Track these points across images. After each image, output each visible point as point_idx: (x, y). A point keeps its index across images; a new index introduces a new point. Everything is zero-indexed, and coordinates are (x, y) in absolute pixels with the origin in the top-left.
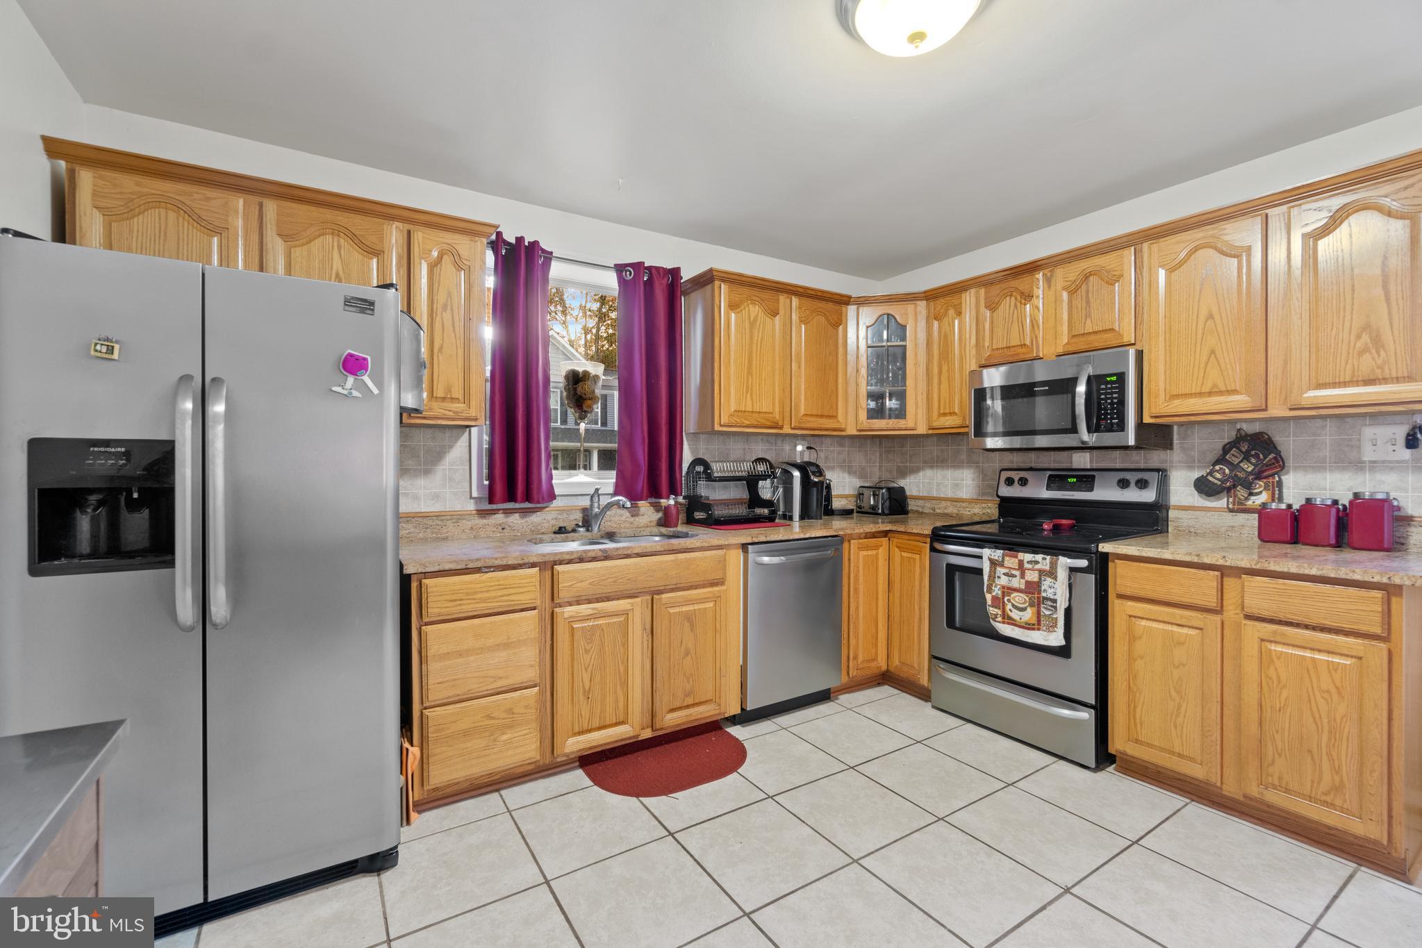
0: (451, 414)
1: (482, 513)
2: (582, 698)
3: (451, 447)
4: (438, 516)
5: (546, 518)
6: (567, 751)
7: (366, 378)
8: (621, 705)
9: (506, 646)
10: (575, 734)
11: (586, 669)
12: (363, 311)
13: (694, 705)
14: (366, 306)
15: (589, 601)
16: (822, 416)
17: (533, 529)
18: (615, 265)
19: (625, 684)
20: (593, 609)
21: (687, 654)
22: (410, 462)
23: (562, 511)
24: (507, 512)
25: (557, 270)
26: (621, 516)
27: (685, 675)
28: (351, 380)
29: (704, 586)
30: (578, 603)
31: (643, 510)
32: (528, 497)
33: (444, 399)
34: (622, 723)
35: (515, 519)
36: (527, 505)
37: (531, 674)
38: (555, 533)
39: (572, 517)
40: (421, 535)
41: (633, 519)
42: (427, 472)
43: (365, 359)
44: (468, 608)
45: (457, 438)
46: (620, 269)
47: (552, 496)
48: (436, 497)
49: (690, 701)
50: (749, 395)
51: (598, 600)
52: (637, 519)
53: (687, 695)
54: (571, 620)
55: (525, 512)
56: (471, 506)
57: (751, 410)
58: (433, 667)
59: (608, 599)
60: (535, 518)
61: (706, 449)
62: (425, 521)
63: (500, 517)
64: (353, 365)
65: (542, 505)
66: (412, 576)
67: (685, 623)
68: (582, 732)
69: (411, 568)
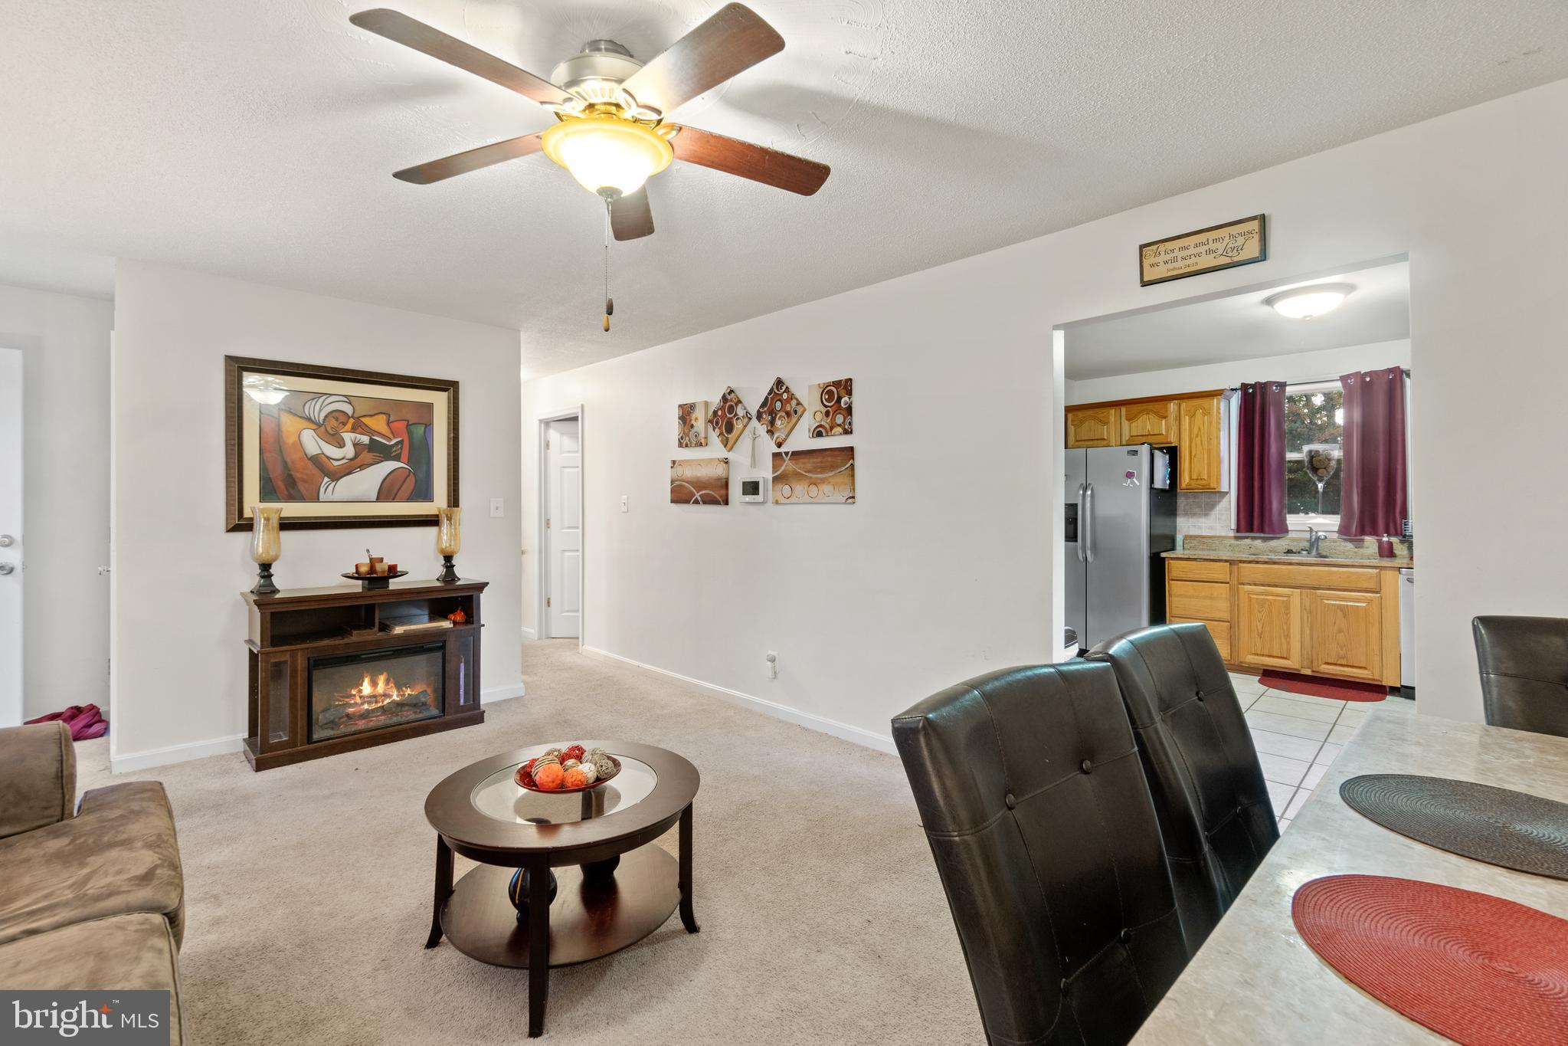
0: (1200, 486)
1: (1236, 538)
2: (1256, 636)
3: (1219, 502)
4: (1210, 537)
5: (1280, 544)
6: (1247, 660)
7: (1134, 479)
8: (1285, 647)
9: (1211, 598)
10: (1253, 654)
11: (1259, 621)
12: (1134, 455)
13: (1348, 666)
14: (1135, 453)
15: (1263, 585)
17: (1271, 547)
18: (1341, 377)
19: (1287, 636)
20: (1263, 589)
21: (1340, 631)
22: (1197, 510)
23: (1293, 540)
24: (1253, 538)
25: (1291, 390)
26: (1345, 547)
27: (1338, 644)
28: (1129, 480)
29: (1359, 591)
30: (1256, 585)
31: (1366, 544)
32: (1262, 530)
33: (1197, 479)
34: (1286, 658)
35: (1258, 543)
36: (1262, 535)
37: (1226, 616)
38: (1287, 551)
39: (1301, 545)
40: (1201, 547)
41: (1356, 550)
42: (1206, 515)
43: (1134, 472)
44: (1191, 576)
45: (1224, 497)
46: (1344, 379)
47: (1287, 531)
48: (1211, 528)
49: (1342, 662)
51: (1269, 586)
52: (1361, 550)
53: (1342, 658)
54: (1249, 593)
55: (1265, 539)
56: (1232, 534)
58: (1174, 599)
59: (1276, 586)
60: (1273, 543)
62: (1203, 540)
63: (1248, 541)
64: (1130, 475)
65: (1278, 536)
66: (1164, 558)
67: (1339, 611)
68: (1257, 655)
69: (1163, 555)
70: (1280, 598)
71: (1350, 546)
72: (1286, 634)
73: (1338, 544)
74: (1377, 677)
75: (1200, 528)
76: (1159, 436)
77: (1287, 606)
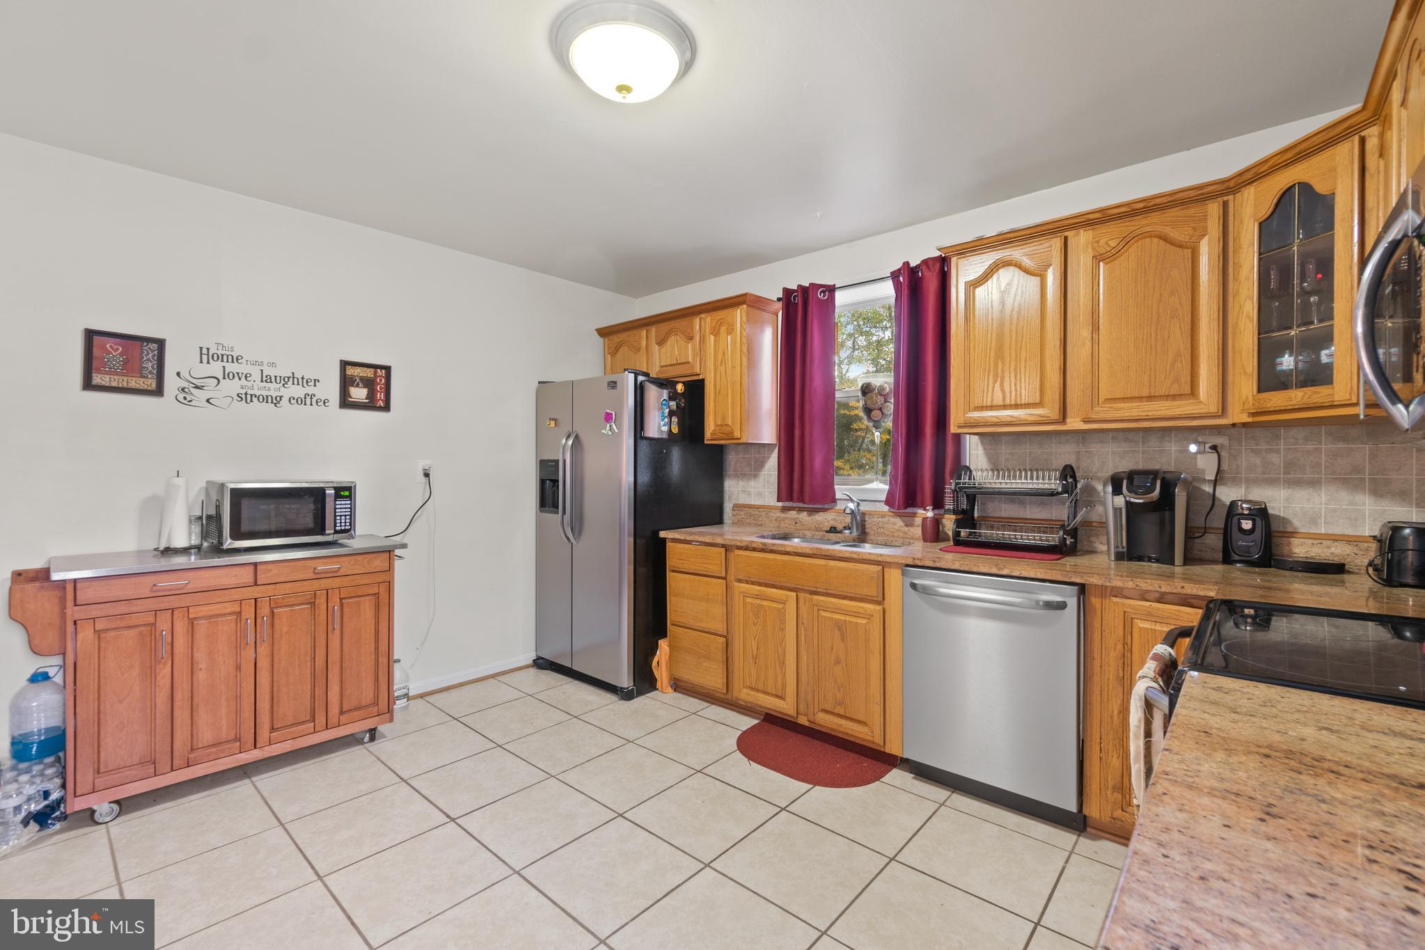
0: (724, 435)
2: (751, 661)
3: (769, 458)
5: (826, 519)
7: (611, 424)
8: (779, 682)
9: (707, 599)
11: (754, 638)
13: (846, 718)
14: (614, 385)
15: (760, 584)
16: (1150, 398)
17: (817, 526)
18: (892, 272)
19: (783, 664)
20: (758, 590)
21: (838, 662)
22: (746, 469)
23: (842, 512)
24: (800, 510)
25: (841, 298)
26: (892, 521)
27: (835, 682)
28: (608, 426)
29: (858, 599)
30: (753, 583)
32: (802, 499)
34: (781, 697)
35: (804, 516)
36: (801, 505)
37: (722, 627)
38: (827, 532)
39: (843, 519)
40: (748, 521)
43: (612, 414)
44: (687, 566)
46: (898, 275)
47: (834, 500)
48: (760, 494)
49: (840, 710)
50: (998, 385)
51: (767, 585)
53: (841, 703)
54: (745, 595)
55: (812, 511)
56: (775, 503)
57: (1001, 403)
58: (673, 599)
59: (772, 586)
60: (819, 517)
61: (1010, 453)
62: (750, 510)
63: (793, 514)
64: (608, 417)
65: (826, 506)
66: (664, 539)
67: (836, 631)
68: (752, 689)
69: (662, 534)
70: (775, 605)
71: (899, 522)
72: (781, 660)
73: (886, 519)
74: (879, 740)
75: (749, 494)
76: (687, 365)
77: (781, 615)
